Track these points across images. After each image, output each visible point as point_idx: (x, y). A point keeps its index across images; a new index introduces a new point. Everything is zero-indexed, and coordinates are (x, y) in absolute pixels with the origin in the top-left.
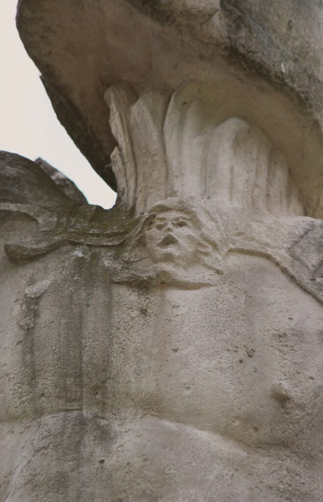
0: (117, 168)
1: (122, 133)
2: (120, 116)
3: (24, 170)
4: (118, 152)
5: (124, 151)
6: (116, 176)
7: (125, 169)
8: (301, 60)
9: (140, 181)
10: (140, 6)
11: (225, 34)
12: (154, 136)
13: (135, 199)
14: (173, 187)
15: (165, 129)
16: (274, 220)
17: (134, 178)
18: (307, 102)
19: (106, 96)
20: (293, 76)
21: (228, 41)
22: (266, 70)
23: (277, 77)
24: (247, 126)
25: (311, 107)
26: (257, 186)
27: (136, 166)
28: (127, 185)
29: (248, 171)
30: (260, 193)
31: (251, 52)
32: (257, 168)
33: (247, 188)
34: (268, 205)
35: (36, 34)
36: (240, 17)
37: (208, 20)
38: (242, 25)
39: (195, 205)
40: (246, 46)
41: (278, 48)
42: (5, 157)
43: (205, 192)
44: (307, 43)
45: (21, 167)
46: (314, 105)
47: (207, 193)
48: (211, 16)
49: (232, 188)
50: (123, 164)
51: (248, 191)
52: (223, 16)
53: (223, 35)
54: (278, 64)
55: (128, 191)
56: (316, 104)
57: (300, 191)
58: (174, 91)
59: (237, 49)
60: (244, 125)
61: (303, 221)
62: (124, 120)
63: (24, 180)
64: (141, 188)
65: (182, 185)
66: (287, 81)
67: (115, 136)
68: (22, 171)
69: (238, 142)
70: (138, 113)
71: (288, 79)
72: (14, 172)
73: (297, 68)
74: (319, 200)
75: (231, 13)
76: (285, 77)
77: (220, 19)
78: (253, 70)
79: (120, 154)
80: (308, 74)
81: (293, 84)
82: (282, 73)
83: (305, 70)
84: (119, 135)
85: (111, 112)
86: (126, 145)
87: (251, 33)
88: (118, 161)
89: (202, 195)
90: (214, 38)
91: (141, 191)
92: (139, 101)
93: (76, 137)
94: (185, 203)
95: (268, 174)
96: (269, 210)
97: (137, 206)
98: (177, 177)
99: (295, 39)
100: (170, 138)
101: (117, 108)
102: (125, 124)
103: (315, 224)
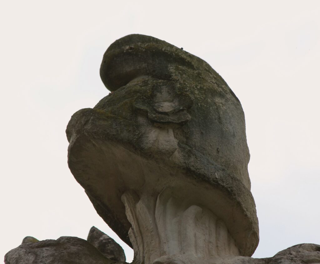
0: (132, 240)
1: (133, 220)
2: (131, 210)
3: (81, 247)
4: (132, 231)
5: (135, 230)
6: (132, 244)
7: (137, 241)
8: (226, 169)
9: (145, 247)
10: (134, 151)
11: (182, 161)
12: (151, 220)
13: (144, 257)
14: (164, 249)
15: (156, 216)
16: (221, 261)
17: (142, 245)
18: (232, 193)
19: (122, 199)
20: (223, 179)
21: (184, 164)
22: (207, 178)
23: (214, 181)
24: (201, 209)
25: (235, 195)
26: (210, 242)
27: (142, 238)
28: (139, 249)
29: (204, 235)
30: (213, 246)
31: (198, 169)
32: (209, 232)
33: (205, 244)
34: (218, 252)
35: (80, 169)
36: (190, 150)
37: (172, 155)
38: (191, 155)
39: (176, 259)
40: (195, 166)
41: (213, 165)
42: (70, 240)
43: (182, 249)
44: (229, 159)
45: (79, 245)
46: (236, 194)
47: (183, 250)
48: (173, 152)
49: (196, 246)
50: (135, 237)
51: (206, 246)
52: (180, 151)
53: (181, 162)
54: (213, 174)
55: (139, 253)
56: (237, 193)
57: (235, 241)
58: (159, 193)
59: (190, 168)
60: (199, 209)
61: (238, 260)
62: (133, 212)
63: (81, 253)
64: (146, 251)
65: (169, 247)
66: (219, 182)
67: (129, 221)
68: (80, 248)
69: (197, 219)
70: (140, 208)
71: (220, 181)
72: (75, 249)
73: (224, 174)
74: (246, 244)
75: (184, 148)
76: (218, 180)
77: (179, 153)
78: (200, 179)
79: (133, 232)
80: (231, 177)
81: (223, 184)
82: (216, 178)
83: (229, 175)
84: (131, 221)
85: (126, 208)
86: (135, 227)
87: (197, 158)
88: (132, 236)
89: (180, 252)
90: (177, 164)
91: (146, 253)
92: (140, 202)
93: (109, 222)
94: (171, 259)
95: (216, 235)
96: (218, 255)
97: (145, 261)
98: (165, 243)
99: (222, 157)
100: (159, 221)
101: (128, 206)
102: (134, 214)
103: (245, 260)
